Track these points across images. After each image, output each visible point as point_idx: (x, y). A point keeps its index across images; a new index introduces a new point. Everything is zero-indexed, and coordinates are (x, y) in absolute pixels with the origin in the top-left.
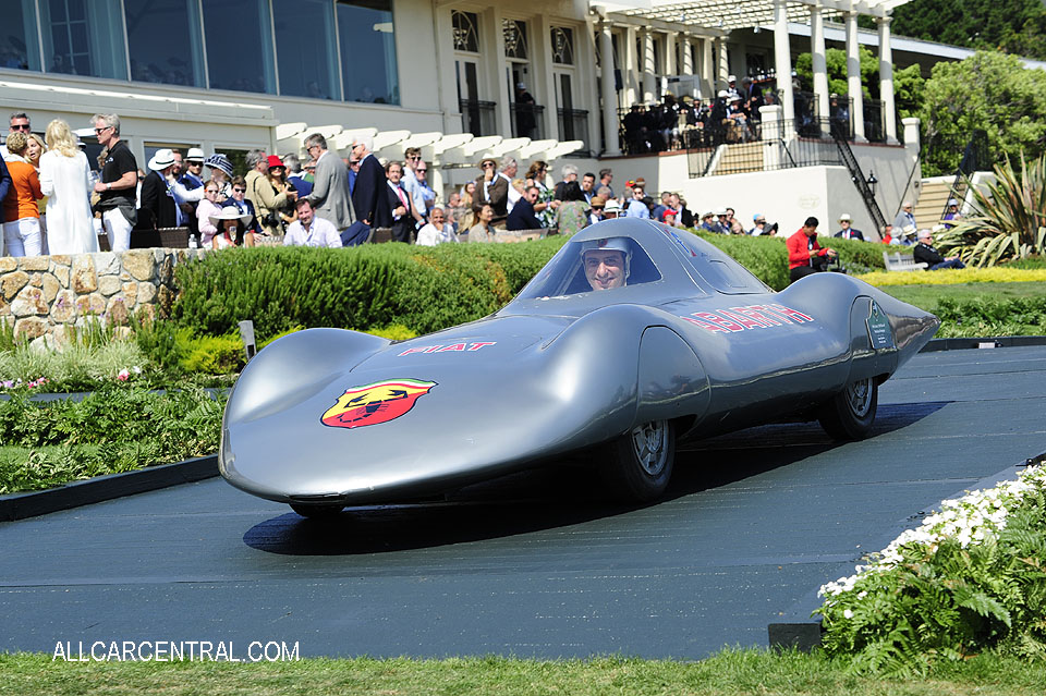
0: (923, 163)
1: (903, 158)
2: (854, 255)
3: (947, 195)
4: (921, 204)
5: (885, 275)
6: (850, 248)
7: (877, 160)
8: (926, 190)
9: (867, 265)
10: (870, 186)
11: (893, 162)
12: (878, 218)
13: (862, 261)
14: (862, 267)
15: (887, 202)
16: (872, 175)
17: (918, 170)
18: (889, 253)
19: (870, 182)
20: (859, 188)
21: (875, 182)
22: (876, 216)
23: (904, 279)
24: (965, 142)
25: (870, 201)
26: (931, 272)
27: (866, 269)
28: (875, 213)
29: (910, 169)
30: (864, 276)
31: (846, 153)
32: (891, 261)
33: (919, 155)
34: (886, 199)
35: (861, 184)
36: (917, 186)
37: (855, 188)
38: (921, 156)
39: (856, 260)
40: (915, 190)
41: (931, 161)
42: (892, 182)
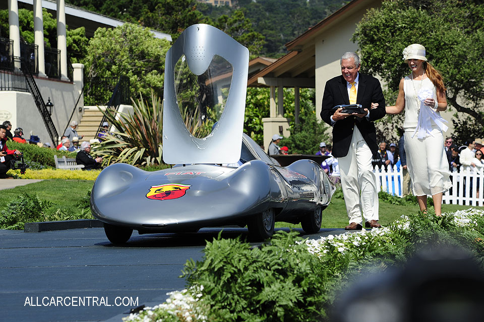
0: (85, 95)
1: (72, 90)
2: (34, 155)
3: (101, 119)
4: (82, 124)
5: (54, 171)
6: (30, 151)
7: (54, 91)
8: (86, 114)
9: (42, 164)
10: (48, 108)
11: (64, 93)
12: (52, 131)
13: (39, 161)
14: (39, 165)
15: (59, 120)
16: (49, 101)
17: (82, 100)
18: (59, 156)
19: (48, 105)
20: (40, 109)
21: (51, 105)
22: (51, 129)
23: (68, 175)
24: (114, 83)
25: (47, 118)
26: (86, 171)
27: (41, 166)
28: (50, 127)
29: (76, 98)
30: (40, 171)
31: (32, 84)
32: (59, 162)
33: (83, 89)
34: (59, 118)
35: (41, 106)
36: (81, 111)
37: (37, 109)
38: (84, 90)
39: (35, 159)
40: (79, 114)
41: (91, 94)
42: (63, 107)
